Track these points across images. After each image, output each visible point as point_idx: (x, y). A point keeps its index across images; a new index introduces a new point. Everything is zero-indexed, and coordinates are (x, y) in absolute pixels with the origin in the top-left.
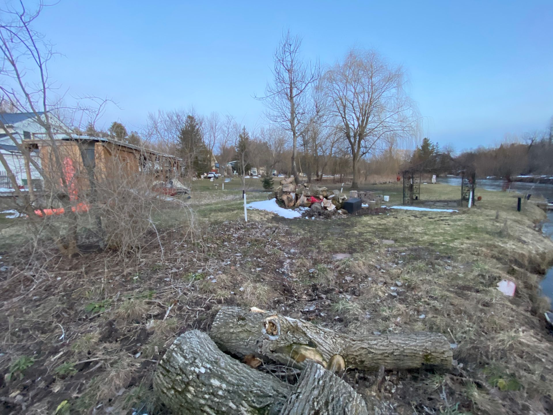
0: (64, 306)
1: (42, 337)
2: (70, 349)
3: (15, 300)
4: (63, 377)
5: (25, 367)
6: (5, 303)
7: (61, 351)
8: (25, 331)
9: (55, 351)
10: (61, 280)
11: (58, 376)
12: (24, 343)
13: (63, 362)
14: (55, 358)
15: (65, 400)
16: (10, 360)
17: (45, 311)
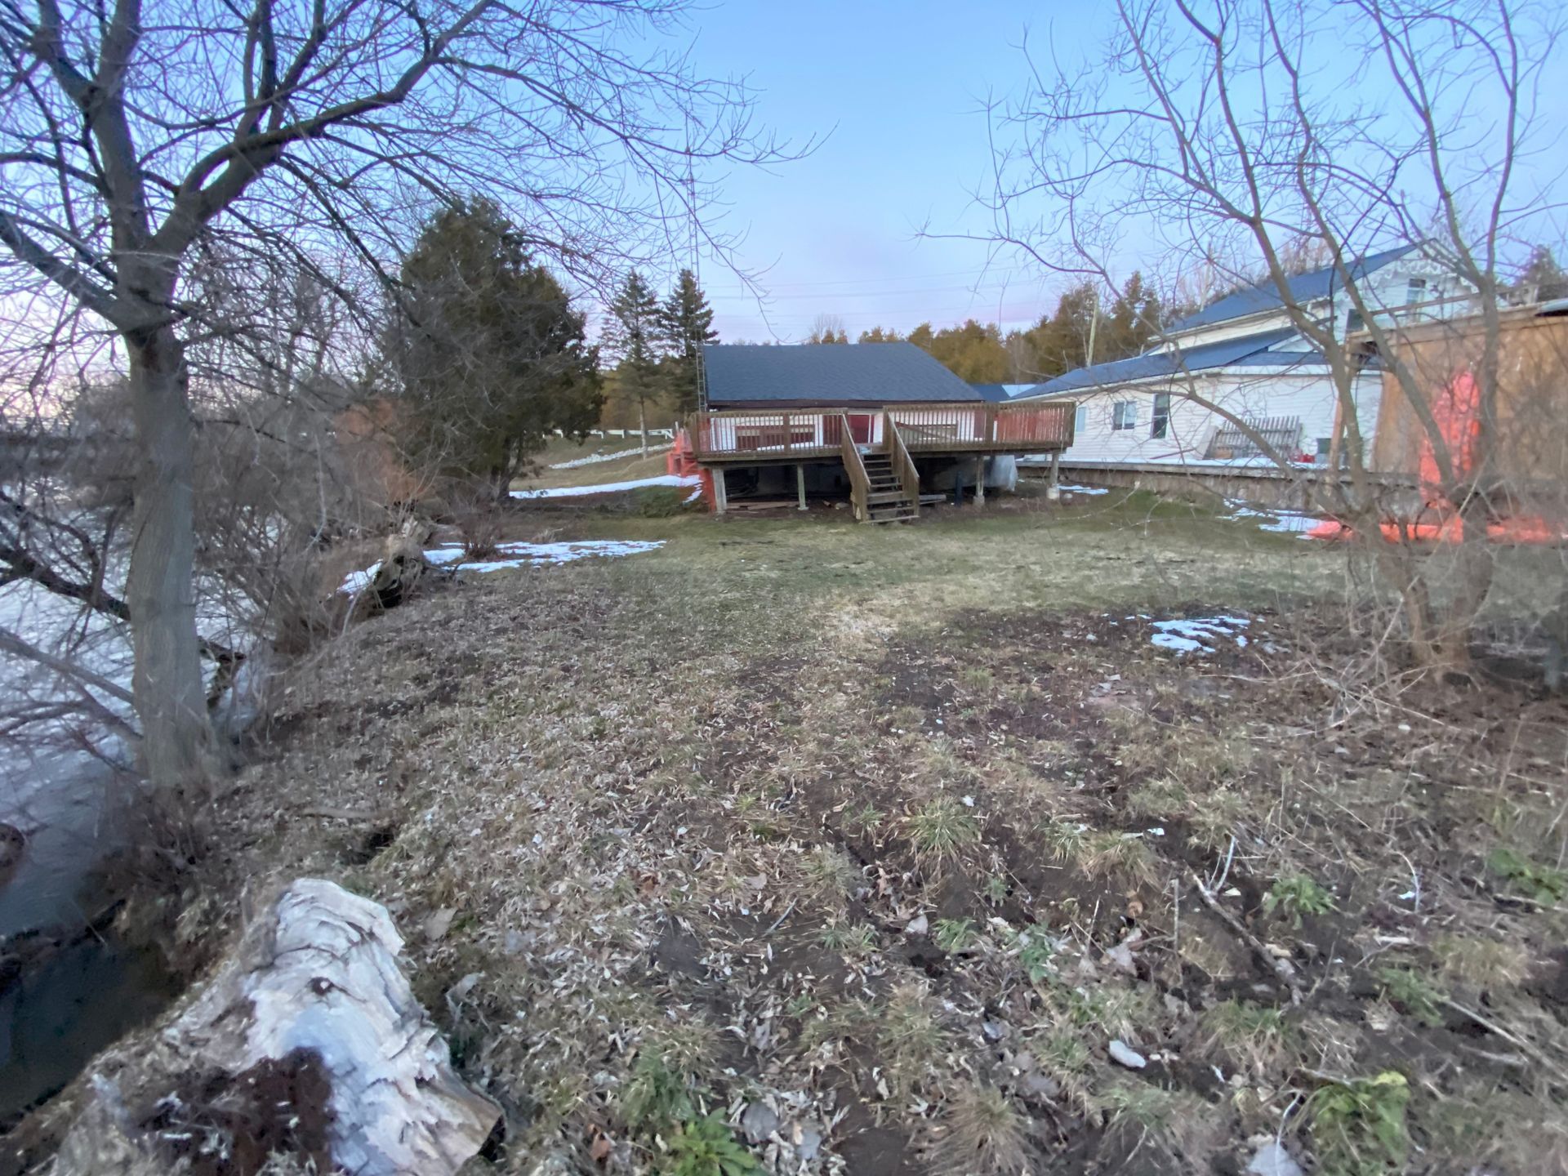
0: (1423, 814)
1: (1356, 863)
2: (1430, 946)
3: (1294, 732)
4: (1400, 1007)
5: (1310, 907)
6: (1271, 728)
7: (1400, 933)
8: (1315, 820)
9: (1389, 924)
10: (1411, 733)
11: (1387, 992)
12: (1309, 846)
13: (1407, 968)
14: (1386, 939)
15: (1403, 1073)
16: (1276, 865)
17: (1367, 800)
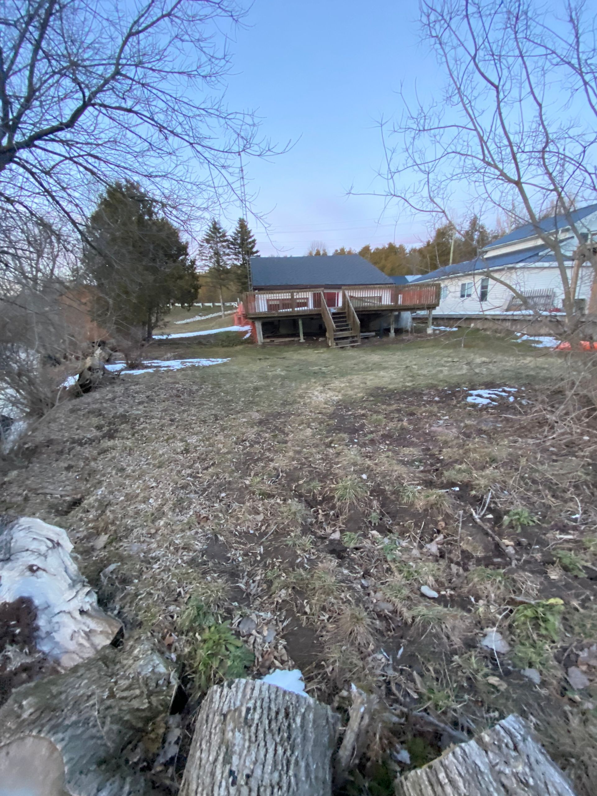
0: (588, 478)
1: (550, 500)
2: (584, 539)
3: (531, 441)
4: (566, 569)
5: (526, 522)
6: (520, 440)
7: (570, 534)
8: (534, 482)
9: (564, 529)
10: (589, 441)
11: (560, 562)
12: (530, 494)
13: (570, 550)
14: (562, 536)
15: (562, 598)
16: (512, 503)
17: (561, 472)
